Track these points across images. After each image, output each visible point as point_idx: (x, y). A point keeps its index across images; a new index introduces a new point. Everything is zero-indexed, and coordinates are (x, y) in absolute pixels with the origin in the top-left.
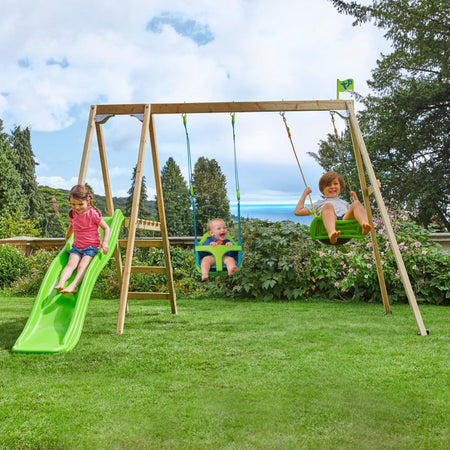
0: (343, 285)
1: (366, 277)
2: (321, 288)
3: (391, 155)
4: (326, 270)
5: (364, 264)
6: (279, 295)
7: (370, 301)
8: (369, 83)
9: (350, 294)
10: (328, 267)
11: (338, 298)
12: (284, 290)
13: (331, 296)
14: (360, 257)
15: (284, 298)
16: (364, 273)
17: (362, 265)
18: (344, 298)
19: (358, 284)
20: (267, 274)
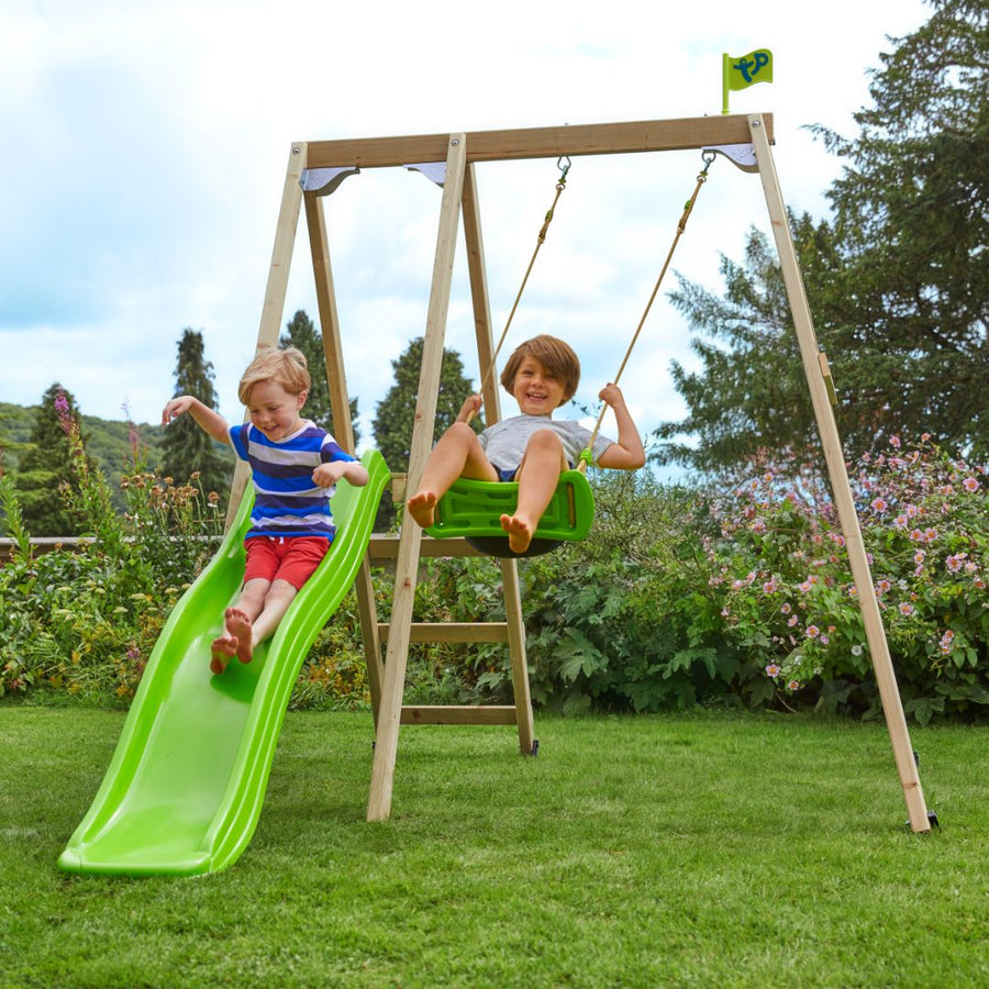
0: (791, 670)
1: (856, 650)
3: (925, 306)
5: (848, 616)
9: (809, 694)
11: (778, 706)
13: (757, 700)
14: (836, 595)
15: (622, 707)
16: (851, 638)
17: (842, 617)
18: (795, 707)
19: (834, 669)
20: (572, 640)
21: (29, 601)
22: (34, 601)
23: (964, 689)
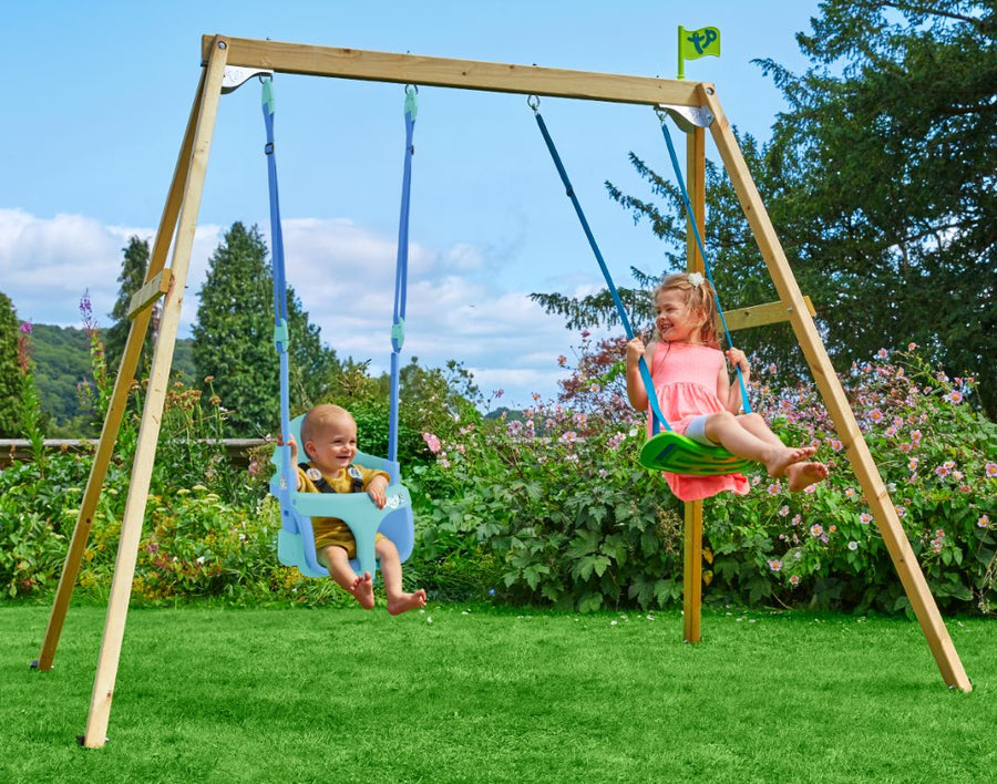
0: (790, 567)
1: (852, 546)
2: (728, 577)
4: (744, 530)
5: (846, 516)
6: (617, 595)
7: (860, 609)
8: (801, 39)
9: (802, 593)
10: (747, 523)
11: (772, 603)
12: (629, 582)
13: (755, 597)
14: (836, 496)
15: (630, 605)
16: (847, 538)
17: (841, 518)
18: (789, 603)
19: (830, 566)
20: (584, 541)
21: (36, 501)
22: (41, 502)
23: (948, 586)
